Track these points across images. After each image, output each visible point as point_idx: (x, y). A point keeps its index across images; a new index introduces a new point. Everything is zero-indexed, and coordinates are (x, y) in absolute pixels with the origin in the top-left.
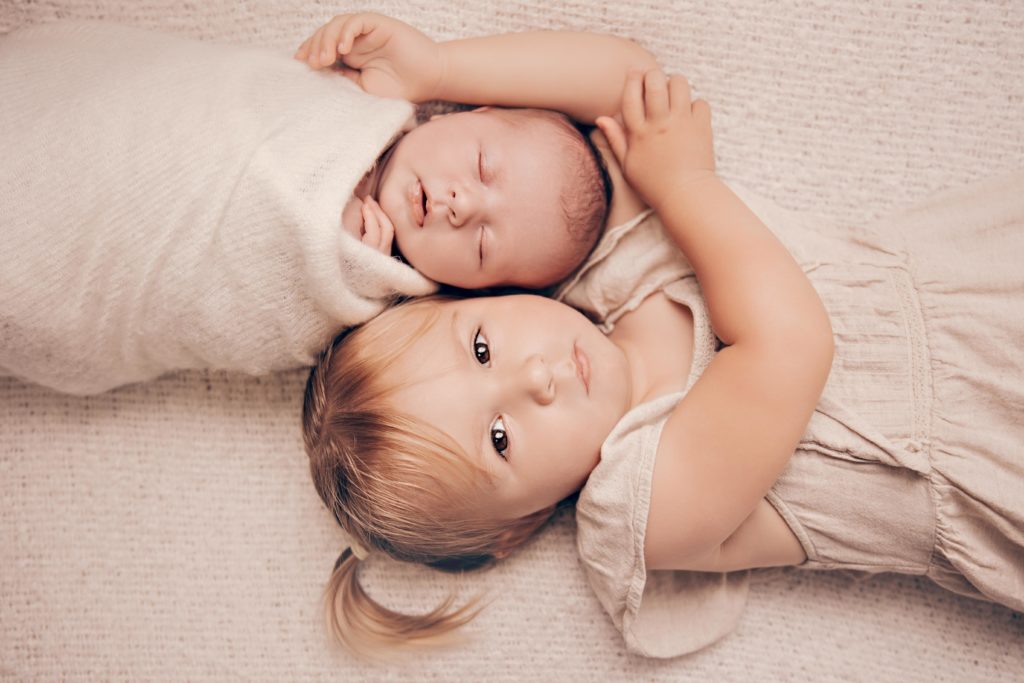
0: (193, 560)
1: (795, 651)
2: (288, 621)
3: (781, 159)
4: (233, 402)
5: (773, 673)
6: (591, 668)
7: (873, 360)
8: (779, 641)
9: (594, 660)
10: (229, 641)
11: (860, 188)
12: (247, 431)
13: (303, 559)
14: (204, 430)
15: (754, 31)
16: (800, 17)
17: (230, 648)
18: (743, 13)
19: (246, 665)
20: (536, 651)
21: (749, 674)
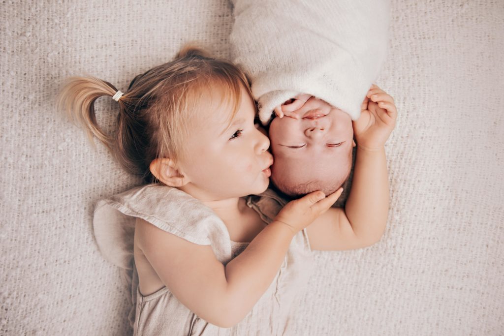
0: (137, 4)
1: (87, 290)
2: (106, 49)
3: (317, 285)
4: (213, 27)
5: (77, 280)
6: (79, 194)
7: (238, 330)
8: (92, 283)
9: (83, 196)
10: (98, 20)
11: (303, 320)
12: (198, 33)
13: (137, 57)
14: (200, 13)
15: (376, 275)
16: (381, 295)
17: (94, 20)
18: (384, 270)
19: (85, 27)
20: (87, 169)
21: (76, 269)
